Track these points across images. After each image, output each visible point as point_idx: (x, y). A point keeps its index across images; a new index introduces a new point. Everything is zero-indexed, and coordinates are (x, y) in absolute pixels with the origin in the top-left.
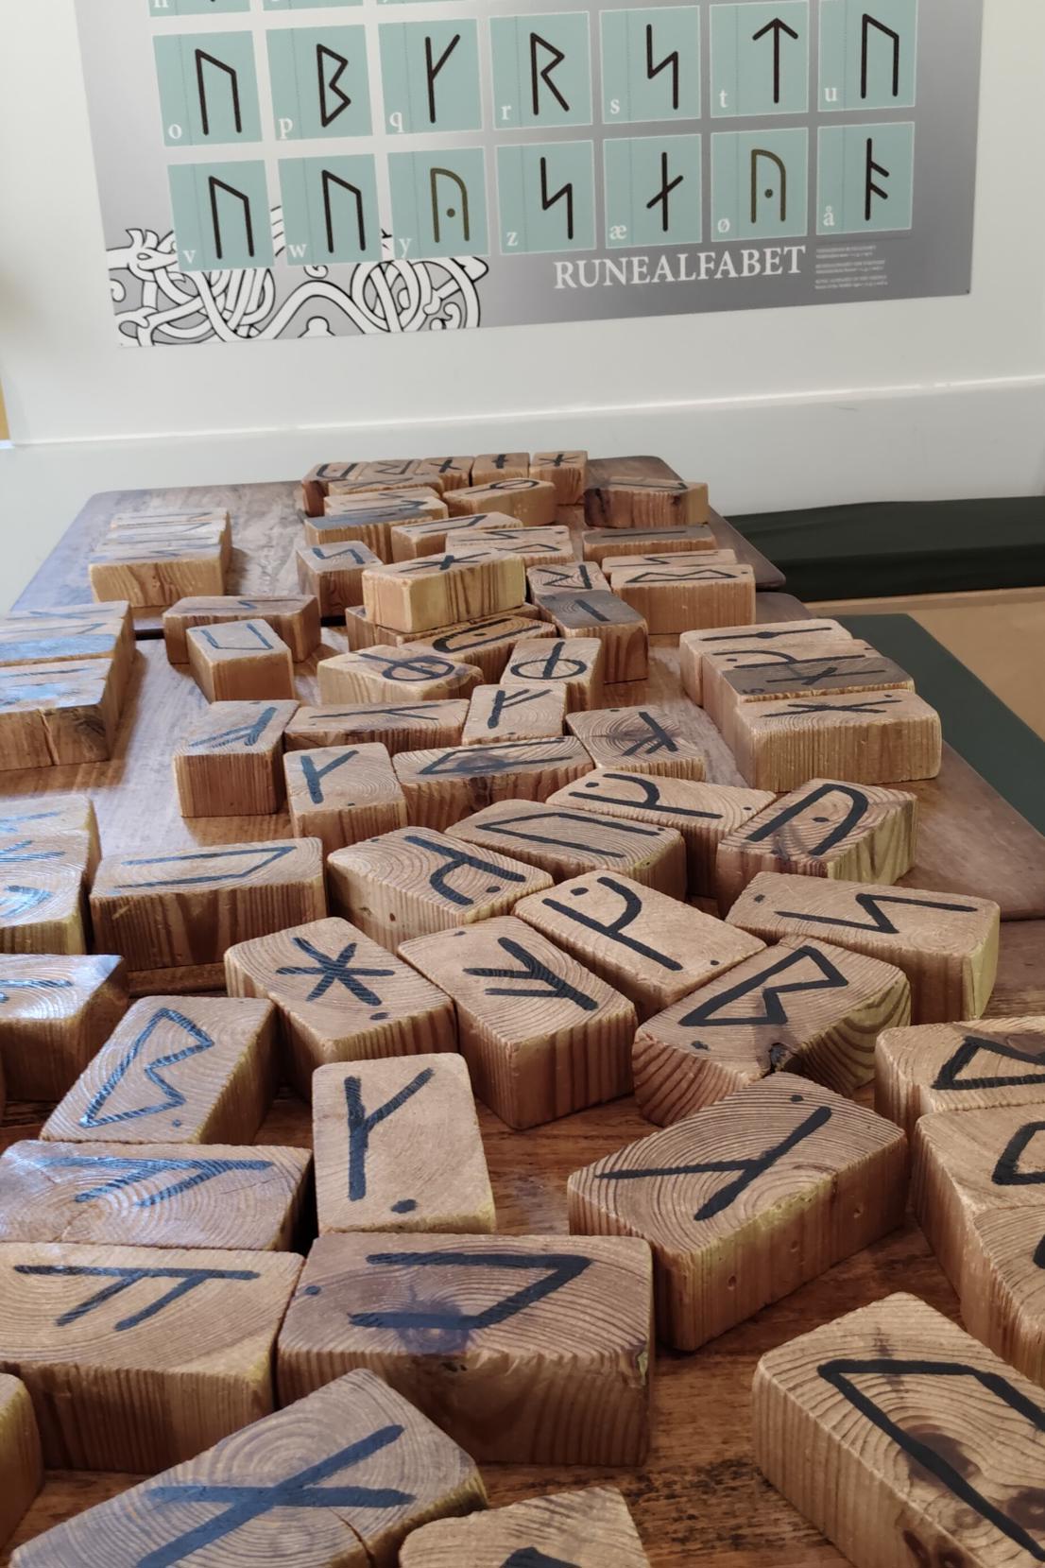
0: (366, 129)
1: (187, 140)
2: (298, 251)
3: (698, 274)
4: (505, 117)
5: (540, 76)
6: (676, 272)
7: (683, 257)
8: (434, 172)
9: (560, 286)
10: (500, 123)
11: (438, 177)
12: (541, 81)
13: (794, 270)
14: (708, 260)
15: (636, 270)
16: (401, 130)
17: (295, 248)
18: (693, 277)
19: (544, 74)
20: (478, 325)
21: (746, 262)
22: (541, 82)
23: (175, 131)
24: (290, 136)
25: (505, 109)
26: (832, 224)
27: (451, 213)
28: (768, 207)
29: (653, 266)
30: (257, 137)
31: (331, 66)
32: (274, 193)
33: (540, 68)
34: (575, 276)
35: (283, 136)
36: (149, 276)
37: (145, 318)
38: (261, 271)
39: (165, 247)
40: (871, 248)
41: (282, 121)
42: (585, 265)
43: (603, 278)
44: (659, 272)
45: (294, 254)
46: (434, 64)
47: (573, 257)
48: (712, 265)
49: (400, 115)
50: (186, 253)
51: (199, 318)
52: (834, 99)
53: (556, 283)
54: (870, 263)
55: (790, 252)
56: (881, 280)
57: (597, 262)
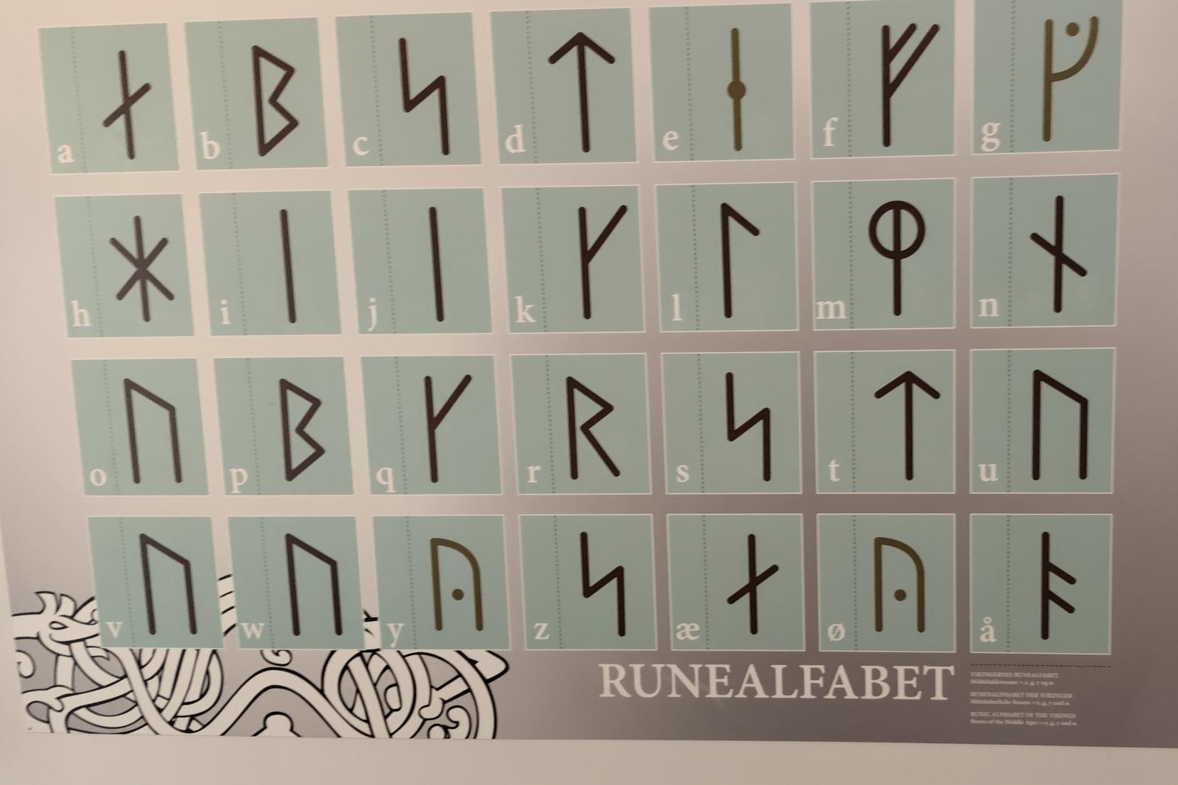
0: (344, 485)
1: (114, 488)
2: (254, 630)
3: (802, 692)
4: (532, 480)
5: (579, 431)
6: (769, 688)
7: (779, 669)
8: (436, 543)
9: (607, 693)
10: (525, 487)
11: (442, 550)
12: (581, 438)
13: (939, 696)
14: (815, 674)
15: (713, 680)
16: (391, 490)
17: (249, 627)
18: (794, 696)
19: (586, 429)
20: (494, 737)
21: (869, 682)
23: (98, 478)
24: (244, 490)
25: (532, 469)
26: (992, 640)
27: (458, 594)
28: (900, 614)
29: (737, 677)
30: (201, 487)
31: (298, 407)
32: (224, 560)
33: (580, 421)
34: (628, 682)
35: (236, 491)
36: (64, 649)
37: (59, 698)
38: (206, 652)
39: (84, 615)
40: (1050, 675)
41: (234, 471)
42: (642, 670)
44: (745, 685)
45: (249, 635)
46: (437, 412)
47: (626, 660)
48: (820, 682)
49: (390, 470)
50: (110, 624)
51: (125, 703)
52: (994, 478)
53: (602, 691)
54: (1050, 696)
55: (932, 673)
56: (1069, 720)
57: (659, 667)
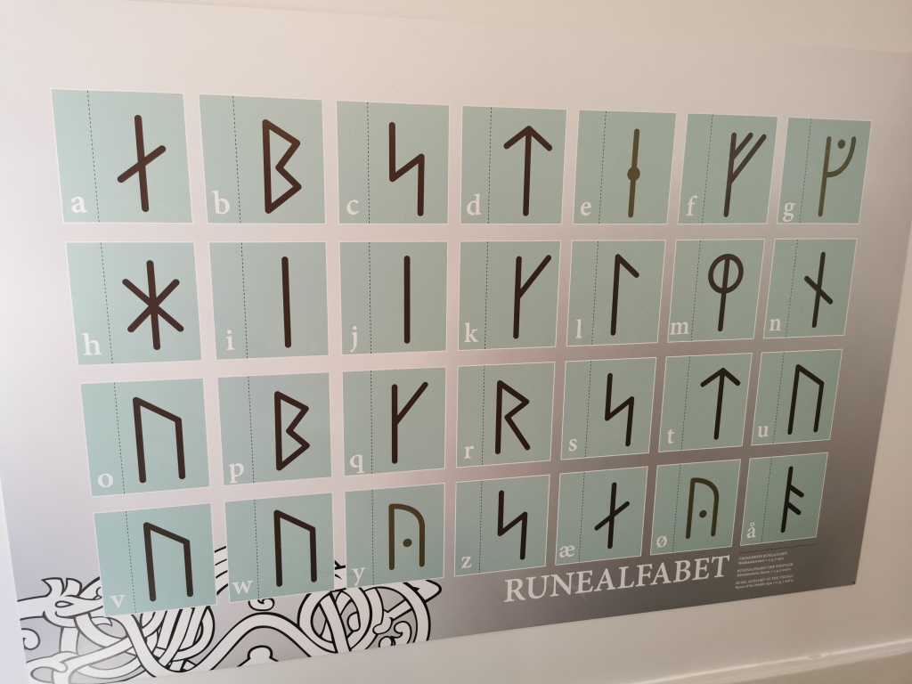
0: (324, 470)
1: (121, 488)
2: (243, 587)
3: (637, 582)
4: (467, 457)
5: (504, 419)
6: (616, 582)
7: (623, 569)
8: (392, 508)
9: (509, 599)
10: (462, 461)
11: (398, 512)
13: (719, 575)
14: (646, 571)
15: (581, 581)
16: (361, 471)
17: (239, 585)
18: (632, 586)
19: (508, 417)
20: (428, 639)
21: (679, 570)
22: (505, 424)
23: (105, 481)
24: (240, 480)
25: (468, 449)
26: (754, 536)
27: (407, 543)
28: (701, 525)
29: (597, 577)
30: (204, 481)
31: (289, 412)
32: (220, 536)
33: (505, 412)
34: (524, 591)
35: (233, 481)
36: (71, 622)
37: (63, 662)
38: (200, 610)
39: (90, 593)
40: (783, 554)
41: (232, 466)
42: (534, 581)
43: (550, 590)
44: (601, 582)
45: (239, 591)
46: (399, 410)
47: (523, 575)
48: (649, 575)
49: (360, 457)
51: (125, 658)
52: (766, 435)
53: (506, 598)
54: (781, 566)
55: (717, 561)
56: (789, 579)
57: (545, 577)
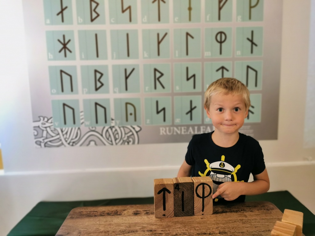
4: (147, 90)
5: (157, 79)
7: (196, 128)
8: (127, 104)
9: (161, 134)
10: (145, 91)
14: (203, 128)
15: (183, 130)
16: (117, 92)
17: (87, 123)
20: (138, 144)
22: (157, 81)
24: (87, 93)
25: (147, 88)
27: (131, 114)
29: (188, 129)
30: (77, 93)
31: (98, 75)
32: (81, 108)
33: (157, 77)
34: (166, 131)
35: (85, 93)
36: (45, 129)
37: (43, 139)
38: (77, 128)
39: (50, 121)
40: (249, 127)
41: (84, 89)
42: (168, 129)
43: (173, 132)
44: (189, 131)
47: (165, 127)
49: (117, 88)
50: (56, 123)
51: (58, 140)
54: (249, 131)
57: (172, 128)
